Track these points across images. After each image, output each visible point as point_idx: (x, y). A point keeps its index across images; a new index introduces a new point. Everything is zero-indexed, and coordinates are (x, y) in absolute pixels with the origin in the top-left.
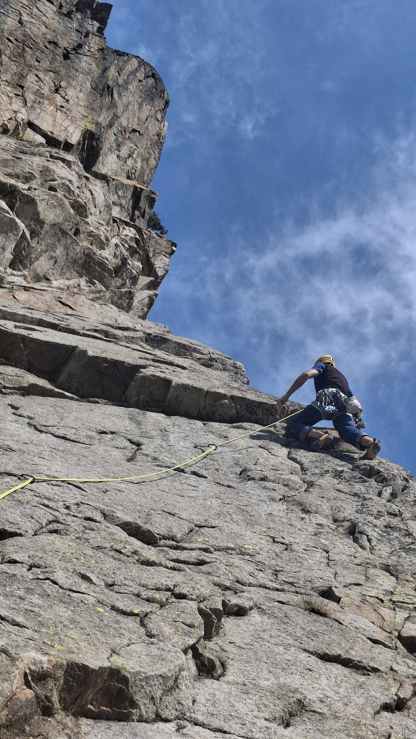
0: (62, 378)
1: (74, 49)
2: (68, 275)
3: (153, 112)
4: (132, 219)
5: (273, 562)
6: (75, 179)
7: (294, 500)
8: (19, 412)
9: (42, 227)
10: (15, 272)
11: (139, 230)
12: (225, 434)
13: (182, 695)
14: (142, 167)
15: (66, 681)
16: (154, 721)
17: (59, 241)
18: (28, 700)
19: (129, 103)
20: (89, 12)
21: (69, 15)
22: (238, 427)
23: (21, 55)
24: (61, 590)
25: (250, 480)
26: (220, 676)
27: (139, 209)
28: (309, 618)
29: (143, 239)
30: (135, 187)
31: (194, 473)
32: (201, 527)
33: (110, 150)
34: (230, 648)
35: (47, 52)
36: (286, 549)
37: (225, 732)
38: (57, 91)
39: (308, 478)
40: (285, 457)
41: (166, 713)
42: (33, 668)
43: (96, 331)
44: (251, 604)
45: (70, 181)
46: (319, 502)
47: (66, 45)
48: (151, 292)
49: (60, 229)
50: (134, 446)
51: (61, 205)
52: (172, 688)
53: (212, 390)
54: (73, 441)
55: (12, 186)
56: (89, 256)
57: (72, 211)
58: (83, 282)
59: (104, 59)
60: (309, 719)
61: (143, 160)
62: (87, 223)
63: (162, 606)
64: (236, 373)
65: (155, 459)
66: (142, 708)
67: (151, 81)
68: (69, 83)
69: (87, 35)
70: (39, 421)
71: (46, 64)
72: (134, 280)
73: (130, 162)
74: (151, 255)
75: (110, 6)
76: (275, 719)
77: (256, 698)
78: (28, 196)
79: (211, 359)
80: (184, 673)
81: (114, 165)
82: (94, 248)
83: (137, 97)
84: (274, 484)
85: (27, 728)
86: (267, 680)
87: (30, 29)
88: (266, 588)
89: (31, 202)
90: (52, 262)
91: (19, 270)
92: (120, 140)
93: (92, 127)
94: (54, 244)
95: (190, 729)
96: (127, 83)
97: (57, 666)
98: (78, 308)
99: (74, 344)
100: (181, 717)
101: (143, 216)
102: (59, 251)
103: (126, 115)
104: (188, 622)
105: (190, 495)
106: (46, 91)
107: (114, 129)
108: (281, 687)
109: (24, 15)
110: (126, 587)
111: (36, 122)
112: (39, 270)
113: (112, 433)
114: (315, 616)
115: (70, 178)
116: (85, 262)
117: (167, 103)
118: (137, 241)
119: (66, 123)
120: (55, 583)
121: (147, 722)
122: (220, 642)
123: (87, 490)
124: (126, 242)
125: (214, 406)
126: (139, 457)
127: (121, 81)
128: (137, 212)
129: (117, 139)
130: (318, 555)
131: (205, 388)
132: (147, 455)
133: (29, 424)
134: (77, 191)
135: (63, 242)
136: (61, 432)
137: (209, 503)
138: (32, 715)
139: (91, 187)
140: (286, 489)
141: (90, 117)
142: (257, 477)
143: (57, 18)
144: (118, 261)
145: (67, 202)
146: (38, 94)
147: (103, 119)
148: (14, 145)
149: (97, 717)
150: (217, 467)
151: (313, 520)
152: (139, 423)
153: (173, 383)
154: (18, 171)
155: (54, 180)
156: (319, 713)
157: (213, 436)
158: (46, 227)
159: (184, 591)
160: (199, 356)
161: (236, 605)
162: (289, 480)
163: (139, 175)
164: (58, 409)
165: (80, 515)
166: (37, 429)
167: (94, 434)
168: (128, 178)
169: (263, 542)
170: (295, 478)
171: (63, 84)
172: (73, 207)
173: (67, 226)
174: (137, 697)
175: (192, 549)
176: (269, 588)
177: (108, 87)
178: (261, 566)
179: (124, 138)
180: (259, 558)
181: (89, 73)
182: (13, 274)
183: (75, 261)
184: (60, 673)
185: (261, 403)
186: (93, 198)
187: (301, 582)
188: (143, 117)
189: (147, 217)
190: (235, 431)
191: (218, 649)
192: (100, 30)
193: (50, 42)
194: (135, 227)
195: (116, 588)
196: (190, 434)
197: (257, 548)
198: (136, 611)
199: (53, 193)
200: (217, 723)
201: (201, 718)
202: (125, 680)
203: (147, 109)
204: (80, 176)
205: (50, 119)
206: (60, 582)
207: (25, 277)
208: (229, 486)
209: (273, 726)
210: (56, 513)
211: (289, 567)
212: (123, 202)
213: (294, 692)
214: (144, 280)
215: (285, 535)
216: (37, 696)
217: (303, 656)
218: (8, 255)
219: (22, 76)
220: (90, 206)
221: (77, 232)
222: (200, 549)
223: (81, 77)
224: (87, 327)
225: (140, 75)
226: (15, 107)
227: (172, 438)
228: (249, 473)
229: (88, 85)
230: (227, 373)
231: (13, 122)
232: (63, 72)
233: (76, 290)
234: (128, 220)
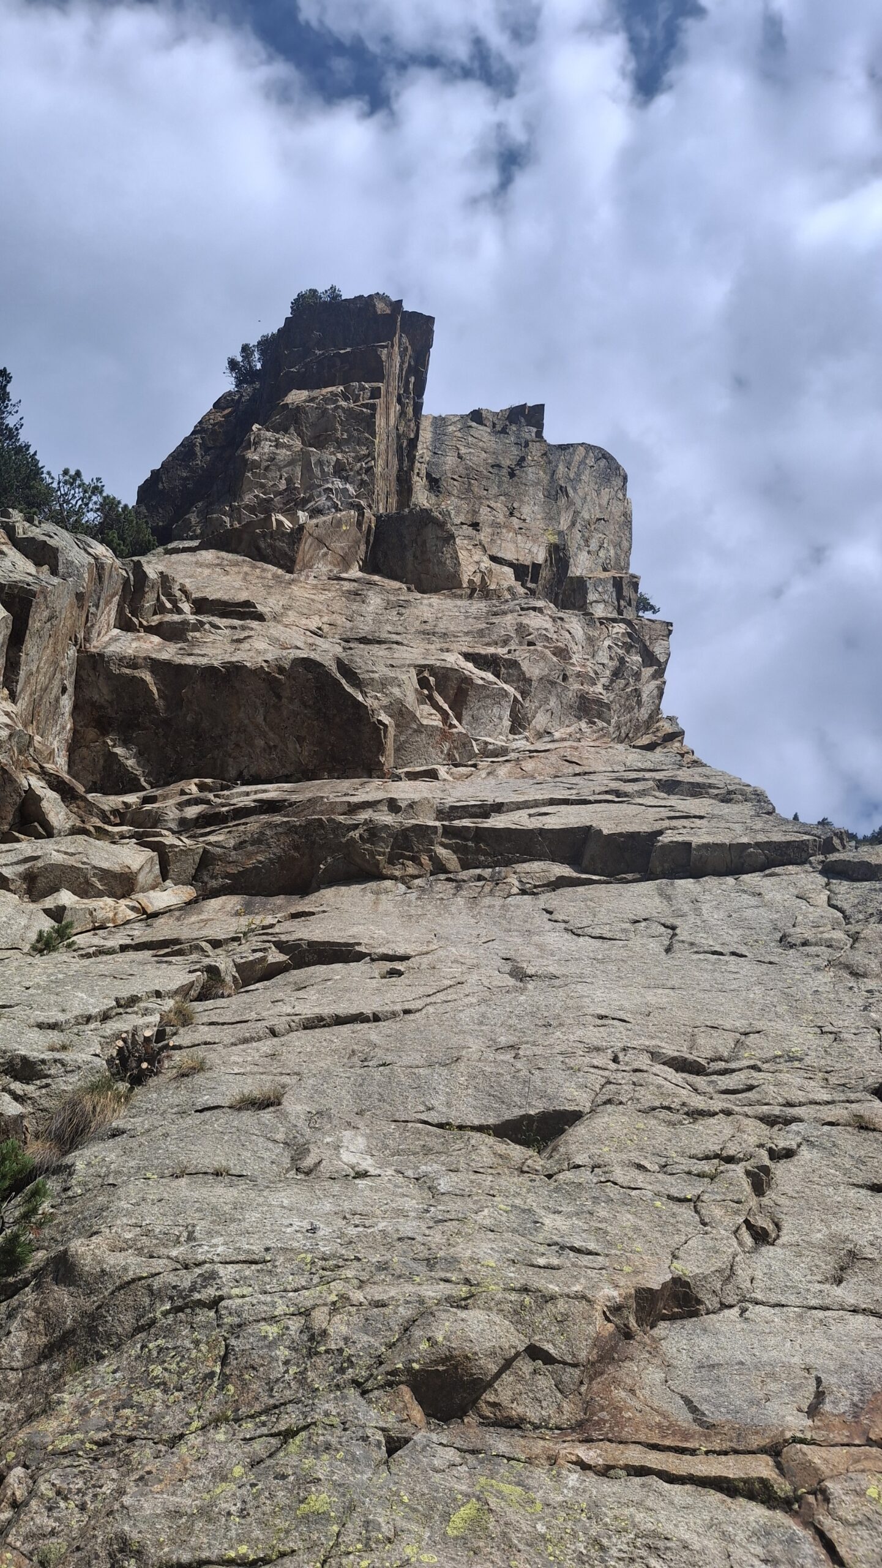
0: (585, 862)
1: (518, 465)
2: (567, 722)
3: (613, 493)
4: (620, 613)
5: (823, 1062)
6: (549, 625)
7: (840, 963)
8: (554, 917)
9: (530, 685)
10: (516, 737)
11: (629, 623)
12: (758, 890)
13: (740, 1280)
14: (616, 553)
15: (638, 1304)
16: (720, 1309)
17: (550, 692)
18: (611, 1334)
19: (586, 494)
20: (523, 420)
21: (504, 431)
22: (771, 875)
23: (469, 490)
24: (622, 1190)
25: (791, 947)
26: (775, 1240)
27: (623, 598)
28: (858, 1139)
29: (635, 630)
30: (614, 578)
31: (733, 954)
32: (746, 1034)
33: (579, 548)
34: (783, 1201)
35: (493, 477)
36: (835, 1040)
37: (783, 1306)
38: (511, 514)
39: (853, 928)
40: (825, 905)
41: (730, 1300)
42: (609, 1304)
43: (606, 792)
44: (799, 1139)
45: (546, 629)
46: (866, 961)
47: (508, 463)
48: (658, 682)
49: (548, 681)
50: (670, 931)
51: (543, 657)
52: (730, 1276)
53: (734, 842)
54: (610, 939)
55: (492, 655)
56: (583, 698)
57: (555, 659)
58: (583, 725)
59: (550, 462)
60: (860, 1269)
61: (615, 547)
62: (573, 664)
63: (712, 1178)
64: (759, 801)
65: (692, 944)
66: (707, 1302)
67: (603, 463)
68: (521, 501)
69: (527, 445)
70: (575, 923)
71: (494, 490)
72: (637, 675)
73: (602, 553)
74: (648, 643)
75: (543, 405)
76: (827, 1280)
77: (808, 1260)
78: (510, 660)
79: (729, 792)
80: (737, 1259)
81: (587, 563)
82: (586, 687)
83: (592, 485)
84: (817, 948)
85: (616, 1356)
86: (820, 1231)
87: (470, 460)
88: (816, 1103)
89: (514, 664)
90: (549, 713)
91: (520, 733)
92: (586, 535)
93: (554, 539)
94: (546, 697)
95: (754, 1311)
96: (578, 474)
97: (627, 1297)
98: (585, 762)
99: (589, 824)
100: (744, 1300)
101: (630, 604)
102: (553, 702)
103: (586, 508)
104: (735, 1198)
105: (732, 987)
106: (501, 518)
107: (578, 526)
108: (832, 1237)
109: (462, 448)
110: (678, 1166)
111: (499, 555)
112: (538, 727)
113: (645, 920)
114: (864, 1134)
115: (547, 626)
116: (580, 704)
117: (625, 479)
118: (629, 635)
119: (529, 545)
120: (616, 1184)
121: (714, 1313)
122: (773, 1196)
123: (631, 1020)
124: (618, 639)
125: (741, 857)
126: (676, 946)
127: (572, 475)
128: (622, 603)
129: (583, 536)
130: (869, 1038)
131: (727, 842)
132: (683, 942)
133: (566, 929)
134: (555, 636)
135: (554, 692)
136: (597, 932)
137: (752, 996)
138: (617, 1345)
139: (567, 626)
140: (830, 950)
141: (550, 528)
142: (798, 942)
143: (493, 439)
144: (616, 663)
145: (548, 652)
146: (495, 525)
147: (564, 523)
148: (485, 610)
149: (672, 1318)
150: (756, 937)
151: (862, 987)
152: (669, 898)
153: (693, 845)
154: (495, 637)
155: (530, 634)
156: (870, 1259)
157: (745, 896)
158: (535, 684)
159: (731, 1153)
160: (716, 791)
161: (784, 1149)
162: (832, 939)
163: (616, 563)
164: (589, 903)
165: (627, 1068)
166: (573, 933)
167: (627, 926)
168: (605, 570)
169: (810, 1036)
170: (839, 935)
171: (516, 505)
172: (554, 654)
173: (555, 675)
174: (700, 1296)
175: (740, 1070)
176: (819, 1104)
177: (561, 487)
178: (810, 1072)
179: (591, 531)
180: (808, 1061)
181: (538, 483)
182: (514, 740)
183: (571, 707)
184: (632, 1303)
185: (789, 843)
186: (573, 637)
187: (853, 1082)
188: (604, 502)
189: (634, 603)
190: (768, 882)
191: (772, 1204)
192: (539, 434)
193: (492, 466)
194: (624, 621)
195: (669, 1169)
196: (722, 898)
197: (805, 1048)
198: (689, 1197)
199: (532, 648)
200: (774, 1298)
201: (759, 1296)
202: (687, 1284)
203: (606, 493)
204: (554, 620)
205: (511, 546)
206: (619, 1181)
207: (527, 739)
208: (771, 963)
209: (827, 1286)
210: (606, 1073)
211: (839, 1065)
212: (606, 597)
213: (844, 1242)
214: (647, 672)
215: (833, 1018)
216: (617, 1326)
217: (852, 1193)
218: (507, 723)
219: (475, 512)
220: (572, 645)
221: (565, 678)
222: (748, 1067)
223: (531, 490)
224: (598, 789)
225: (590, 461)
226: (476, 558)
227: (705, 908)
228: (789, 939)
229: (541, 495)
230: (750, 804)
231: (479, 575)
232: (513, 491)
233: (578, 736)
234: (614, 615)
